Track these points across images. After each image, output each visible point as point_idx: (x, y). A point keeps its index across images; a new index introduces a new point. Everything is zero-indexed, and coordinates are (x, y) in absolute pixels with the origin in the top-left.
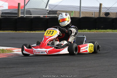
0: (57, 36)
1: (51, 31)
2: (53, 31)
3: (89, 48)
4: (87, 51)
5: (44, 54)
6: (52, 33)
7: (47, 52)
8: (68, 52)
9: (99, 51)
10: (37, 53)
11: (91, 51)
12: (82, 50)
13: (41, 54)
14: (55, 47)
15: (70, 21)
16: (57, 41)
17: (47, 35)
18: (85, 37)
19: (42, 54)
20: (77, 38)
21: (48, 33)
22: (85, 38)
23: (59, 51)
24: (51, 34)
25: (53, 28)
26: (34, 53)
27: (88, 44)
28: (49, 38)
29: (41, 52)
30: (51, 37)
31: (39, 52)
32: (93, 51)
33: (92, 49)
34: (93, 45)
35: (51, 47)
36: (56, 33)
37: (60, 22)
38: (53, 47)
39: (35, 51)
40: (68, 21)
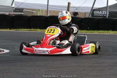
0: (58, 35)
1: (52, 30)
2: (55, 30)
3: (90, 48)
4: (88, 52)
5: (45, 53)
6: (54, 32)
7: (49, 52)
8: (71, 53)
9: (100, 52)
10: (38, 52)
11: (92, 51)
12: (84, 50)
13: (42, 53)
14: (57, 47)
15: (70, 20)
16: (58, 40)
17: (48, 33)
18: (86, 36)
19: (44, 53)
20: (78, 37)
21: (49, 31)
22: (86, 38)
23: (62, 51)
24: (52, 33)
25: (54, 27)
26: (35, 53)
27: (90, 44)
28: (50, 37)
29: (42, 51)
30: (52, 35)
31: (40, 51)
32: (94, 52)
33: (93, 50)
34: (95, 45)
35: (53, 47)
36: (58, 31)
37: (60, 21)
38: (55, 46)
39: (36, 50)
40: (69, 19)
